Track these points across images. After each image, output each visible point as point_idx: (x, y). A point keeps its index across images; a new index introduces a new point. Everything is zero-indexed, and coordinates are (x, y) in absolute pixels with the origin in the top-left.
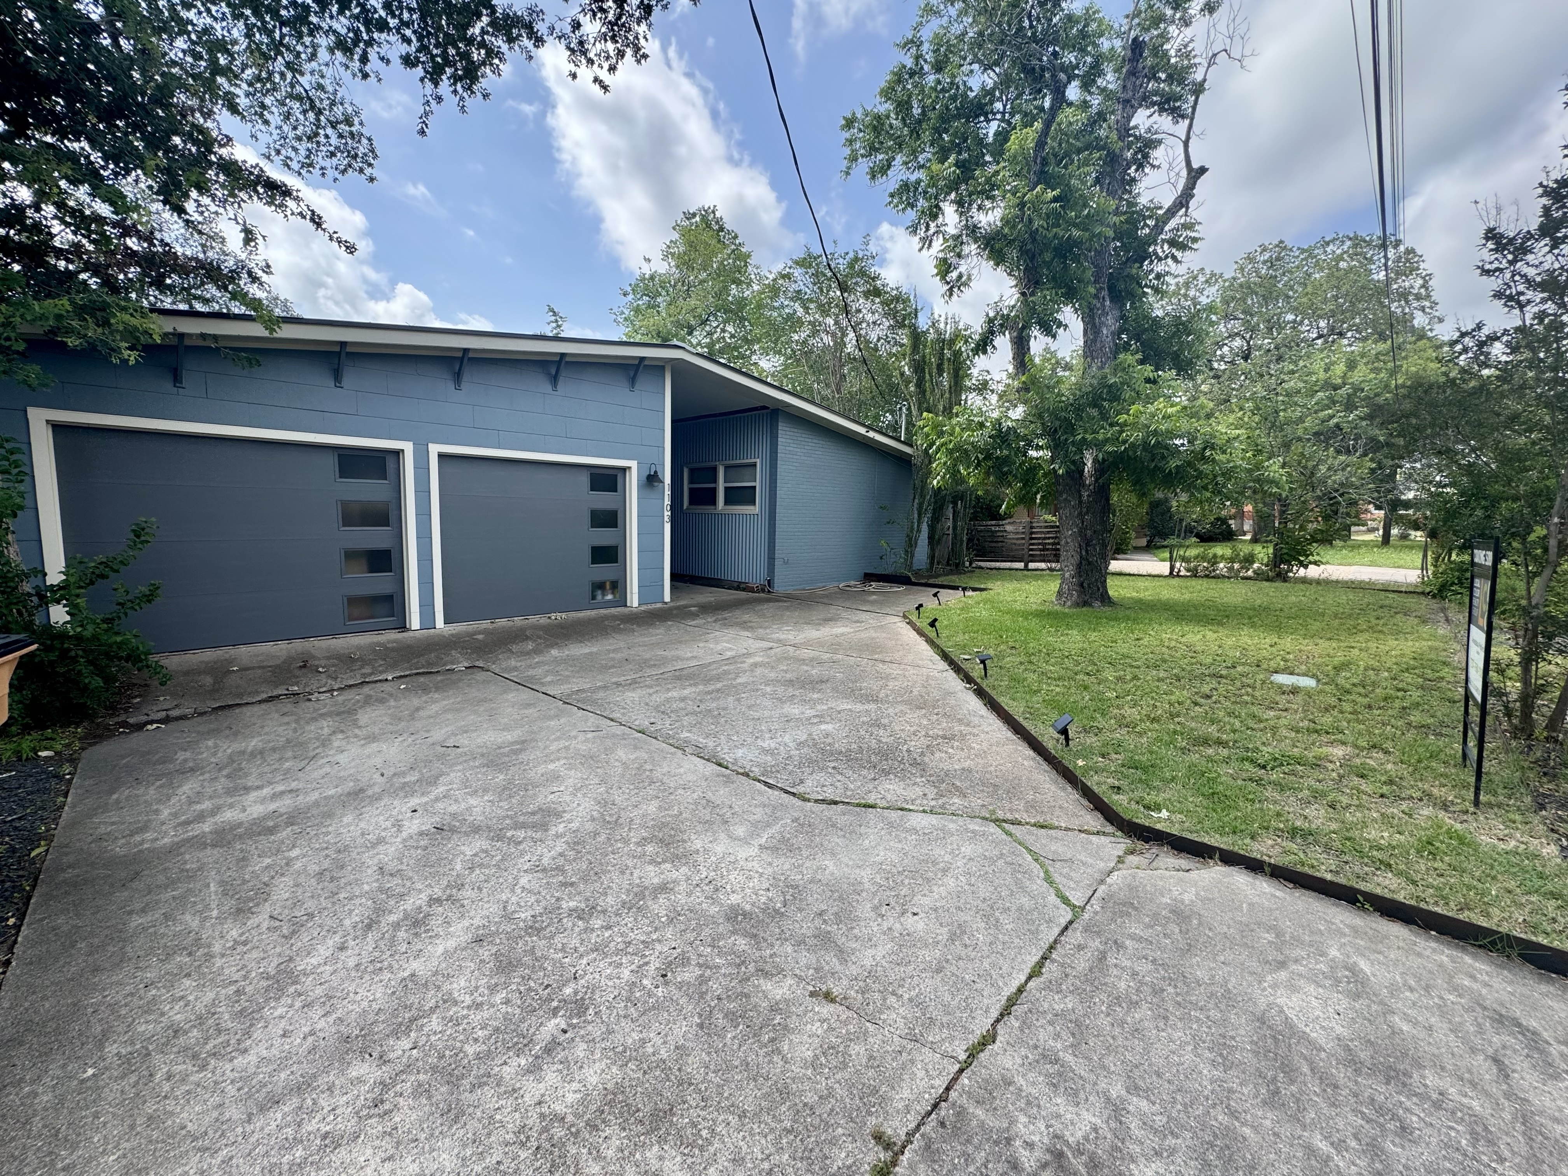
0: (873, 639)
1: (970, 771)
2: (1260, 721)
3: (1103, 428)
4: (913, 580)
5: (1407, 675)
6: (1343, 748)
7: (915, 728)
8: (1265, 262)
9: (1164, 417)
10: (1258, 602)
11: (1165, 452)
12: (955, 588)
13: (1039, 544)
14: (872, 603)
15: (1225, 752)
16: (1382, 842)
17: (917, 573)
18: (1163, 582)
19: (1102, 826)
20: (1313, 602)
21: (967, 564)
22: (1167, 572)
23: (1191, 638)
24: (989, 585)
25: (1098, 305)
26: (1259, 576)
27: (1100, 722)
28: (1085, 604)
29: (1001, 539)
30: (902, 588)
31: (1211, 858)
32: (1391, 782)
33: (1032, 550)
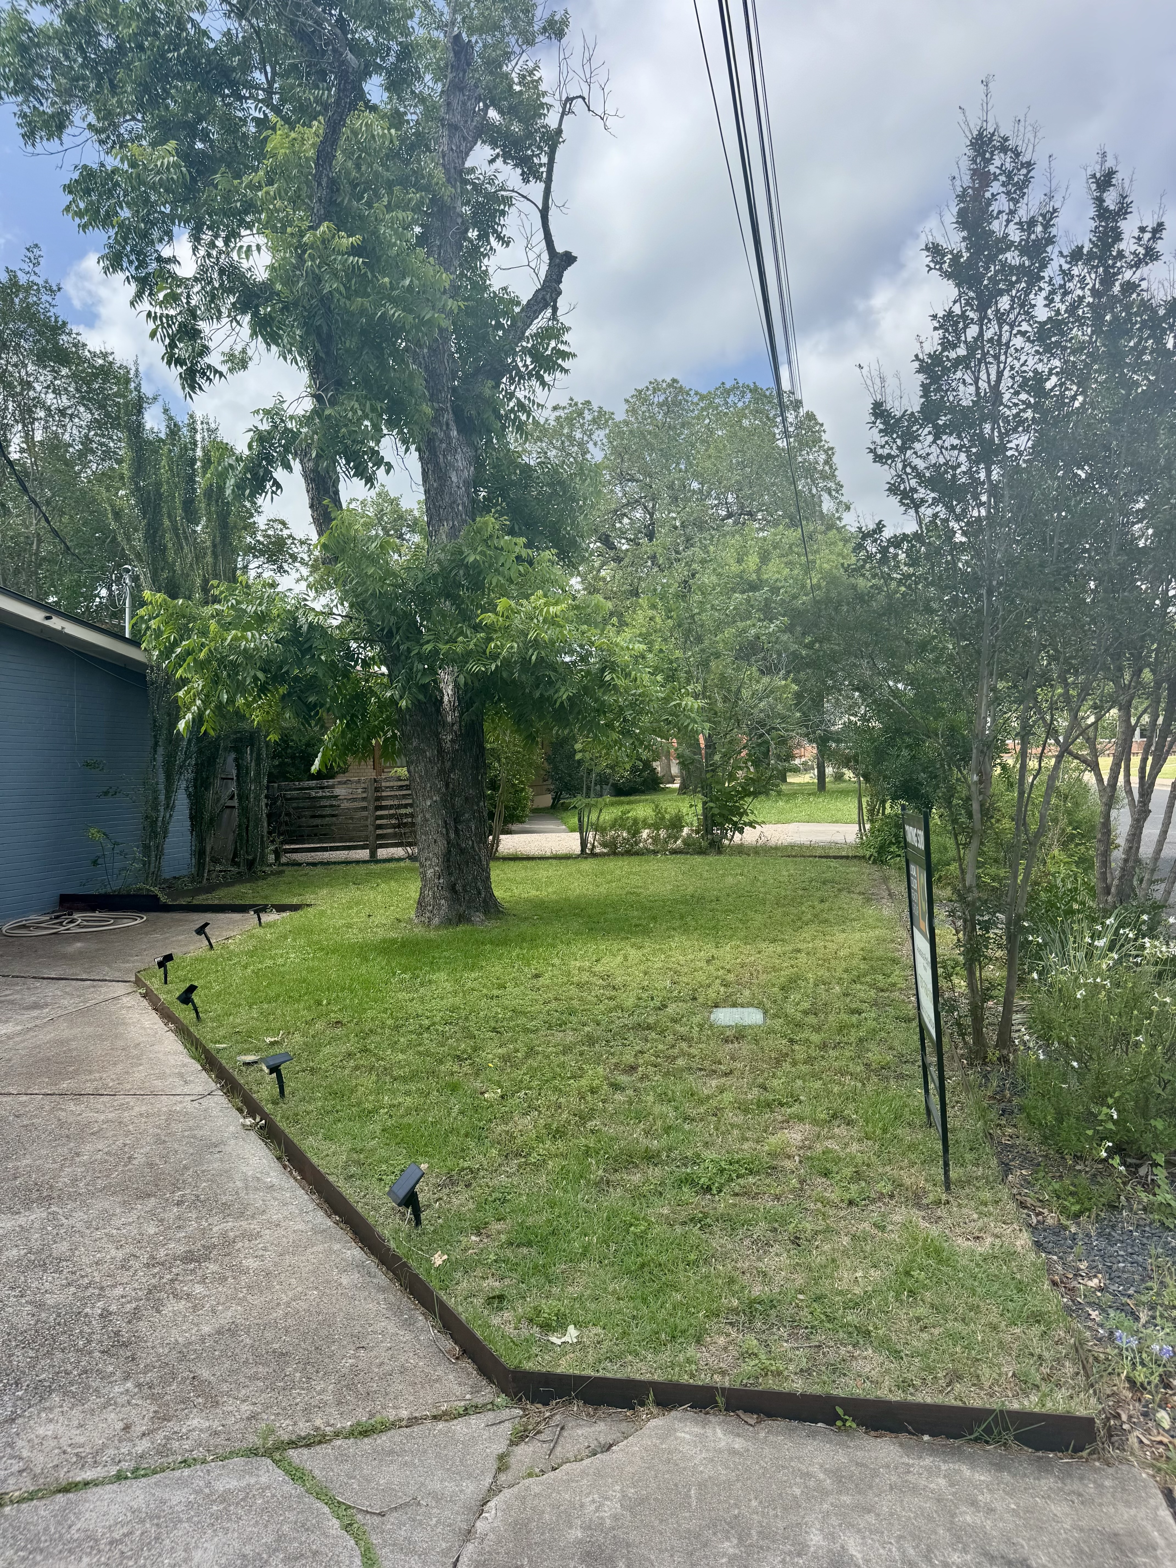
0: (61, 1042)
1: (233, 1331)
2: (701, 1102)
3: (461, 633)
4: (163, 899)
5: (859, 986)
6: (801, 1127)
7: (128, 1249)
8: (660, 405)
9: (545, 621)
10: (691, 889)
11: (552, 674)
12: (242, 909)
13: (391, 816)
14: (72, 959)
15: (655, 1173)
16: (857, 1290)
17: (170, 885)
18: (572, 867)
19: (475, 1390)
20: (752, 884)
21: (271, 858)
22: (577, 849)
23: (611, 963)
24: (309, 898)
25: (441, 435)
26: (691, 849)
27: (476, 1159)
28: (462, 919)
29: (328, 811)
30: (138, 921)
31: (642, 1404)
32: (858, 1176)
33: (380, 827)
